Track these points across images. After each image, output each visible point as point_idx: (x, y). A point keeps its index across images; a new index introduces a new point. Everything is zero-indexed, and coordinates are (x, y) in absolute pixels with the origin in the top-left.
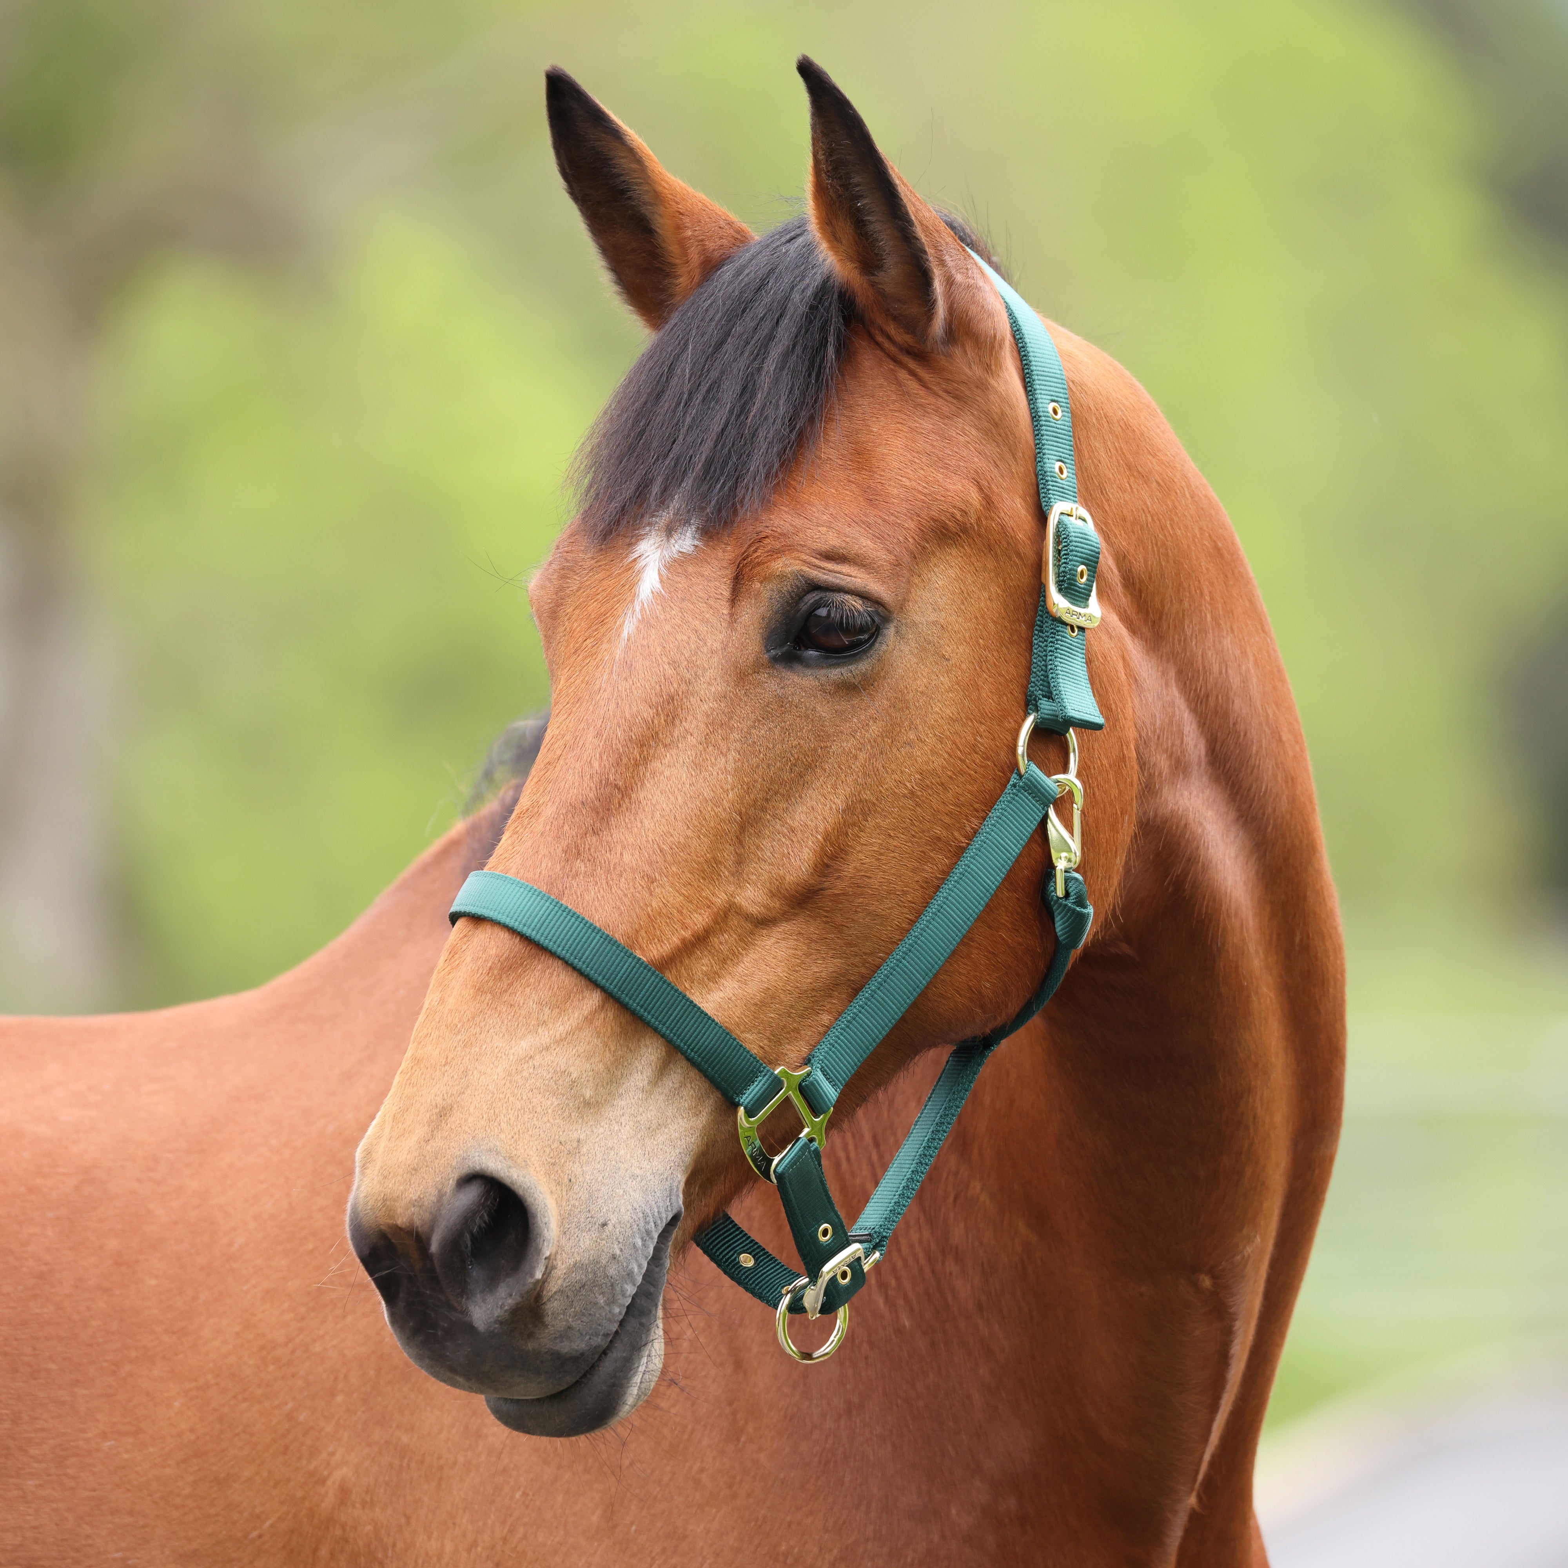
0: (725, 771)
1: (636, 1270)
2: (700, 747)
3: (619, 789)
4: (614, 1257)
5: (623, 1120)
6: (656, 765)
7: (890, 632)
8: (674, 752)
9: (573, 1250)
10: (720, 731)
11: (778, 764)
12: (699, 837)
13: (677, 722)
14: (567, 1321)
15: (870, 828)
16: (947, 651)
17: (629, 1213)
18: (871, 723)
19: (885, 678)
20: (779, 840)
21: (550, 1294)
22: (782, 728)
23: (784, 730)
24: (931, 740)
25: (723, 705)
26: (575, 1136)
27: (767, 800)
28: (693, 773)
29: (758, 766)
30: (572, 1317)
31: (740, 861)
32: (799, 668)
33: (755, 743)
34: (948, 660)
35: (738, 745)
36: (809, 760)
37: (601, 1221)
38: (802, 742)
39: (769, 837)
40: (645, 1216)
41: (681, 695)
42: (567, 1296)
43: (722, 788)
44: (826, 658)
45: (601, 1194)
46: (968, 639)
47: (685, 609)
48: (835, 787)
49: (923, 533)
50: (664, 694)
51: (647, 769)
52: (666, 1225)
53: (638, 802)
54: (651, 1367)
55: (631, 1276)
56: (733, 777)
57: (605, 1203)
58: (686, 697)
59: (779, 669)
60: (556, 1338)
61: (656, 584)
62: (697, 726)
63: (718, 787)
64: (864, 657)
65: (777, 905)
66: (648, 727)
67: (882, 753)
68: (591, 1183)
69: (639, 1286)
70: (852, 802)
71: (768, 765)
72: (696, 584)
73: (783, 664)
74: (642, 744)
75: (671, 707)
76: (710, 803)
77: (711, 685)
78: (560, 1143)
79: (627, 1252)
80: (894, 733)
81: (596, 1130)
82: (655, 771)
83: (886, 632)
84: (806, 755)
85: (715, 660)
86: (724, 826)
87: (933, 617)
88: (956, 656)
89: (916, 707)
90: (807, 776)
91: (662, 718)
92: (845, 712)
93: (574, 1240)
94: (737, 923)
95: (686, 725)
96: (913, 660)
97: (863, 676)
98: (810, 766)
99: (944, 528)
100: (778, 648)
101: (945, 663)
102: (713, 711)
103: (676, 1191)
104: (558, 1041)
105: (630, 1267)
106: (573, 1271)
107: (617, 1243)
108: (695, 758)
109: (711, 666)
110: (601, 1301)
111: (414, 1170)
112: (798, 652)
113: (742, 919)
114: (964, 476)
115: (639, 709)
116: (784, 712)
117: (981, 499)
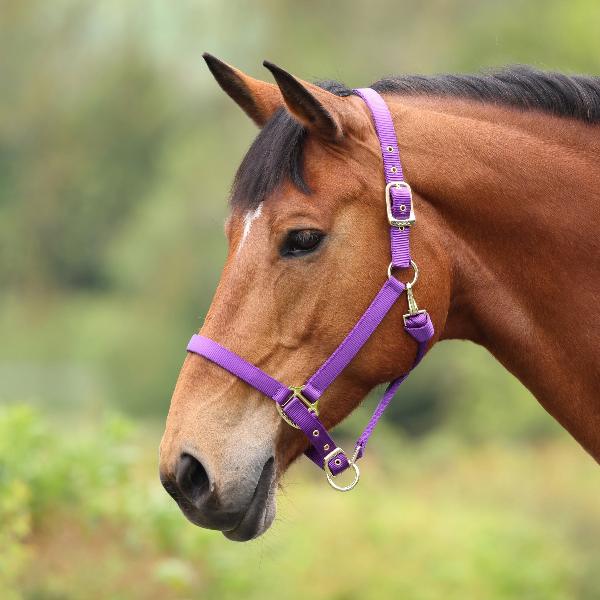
0: (270, 296)
2: (262, 288)
3: (236, 307)
4: (244, 478)
6: (248, 296)
7: (326, 239)
8: (254, 291)
9: (226, 479)
10: (268, 282)
11: (289, 292)
12: (264, 321)
13: (254, 280)
14: (229, 502)
15: (327, 310)
16: (352, 242)
17: (248, 462)
18: (323, 274)
19: (327, 257)
20: (293, 318)
21: (220, 494)
22: (289, 279)
23: (289, 280)
24: (349, 276)
25: (268, 273)
26: (223, 437)
27: (287, 305)
28: (260, 298)
29: (281, 293)
30: (231, 500)
31: (280, 328)
32: (294, 258)
33: (279, 285)
34: (353, 246)
35: (273, 286)
36: (300, 289)
37: (236, 467)
39: (290, 317)
40: (256, 462)
41: (254, 270)
42: (228, 494)
43: (270, 302)
44: (303, 252)
45: (235, 457)
46: (362, 238)
47: (255, 239)
48: (310, 297)
49: (336, 201)
50: (249, 271)
51: (245, 298)
52: (266, 463)
53: (242, 310)
54: (269, 515)
55: (253, 483)
56: (273, 298)
57: (238, 460)
58: (256, 271)
59: (286, 259)
60: (227, 508)
61: (249, 230)
62: (260, 281)
63: (269, 302)
64: (316, 250)
65: (297, 342)
66: (244, 283)
67: (328, 283)
68: (231, 454)
69: (257, 485)
70: (318, 302)
71: (285, 292)
72: (259, 230)
73: (287, 257)
74: (243, 289)
75: (251, 274)
76: (267, 308)
77: (264, 265)
78: (217, 441)
79: (250, 475)
80: (333, 276)
81: (232, 434)
82: (248, 299)
83: (324, 240)
84: (298, 287)
85: (264, 257)
86: (272, 315)
87: (345, 232)
88: (357, 245)
89: (341, 265)
90: (300, 295)
91: (249, 279)
92: (312, 273)
93: (226, 474)
94: (282, 350)
95: (257, 281)
96: (338, 248)
97: (317, 258)
98: (301, 291)
99: (344, 199)
100: (284, 252)
101: (352, 248)
102: (265, 275)
103: (270, 450)
104: (215, 403)
105: (251, 480)
106: (228, 485)
107: (244, 473)
108: (260, 292)
109: (263, 259)
110: (242, 493)
111: (169, 454)
112: (292, 252)
113: (284, 348)
114: (353, 179)
115: (241, 276)
116: (289, 274)
117: (361, 187)
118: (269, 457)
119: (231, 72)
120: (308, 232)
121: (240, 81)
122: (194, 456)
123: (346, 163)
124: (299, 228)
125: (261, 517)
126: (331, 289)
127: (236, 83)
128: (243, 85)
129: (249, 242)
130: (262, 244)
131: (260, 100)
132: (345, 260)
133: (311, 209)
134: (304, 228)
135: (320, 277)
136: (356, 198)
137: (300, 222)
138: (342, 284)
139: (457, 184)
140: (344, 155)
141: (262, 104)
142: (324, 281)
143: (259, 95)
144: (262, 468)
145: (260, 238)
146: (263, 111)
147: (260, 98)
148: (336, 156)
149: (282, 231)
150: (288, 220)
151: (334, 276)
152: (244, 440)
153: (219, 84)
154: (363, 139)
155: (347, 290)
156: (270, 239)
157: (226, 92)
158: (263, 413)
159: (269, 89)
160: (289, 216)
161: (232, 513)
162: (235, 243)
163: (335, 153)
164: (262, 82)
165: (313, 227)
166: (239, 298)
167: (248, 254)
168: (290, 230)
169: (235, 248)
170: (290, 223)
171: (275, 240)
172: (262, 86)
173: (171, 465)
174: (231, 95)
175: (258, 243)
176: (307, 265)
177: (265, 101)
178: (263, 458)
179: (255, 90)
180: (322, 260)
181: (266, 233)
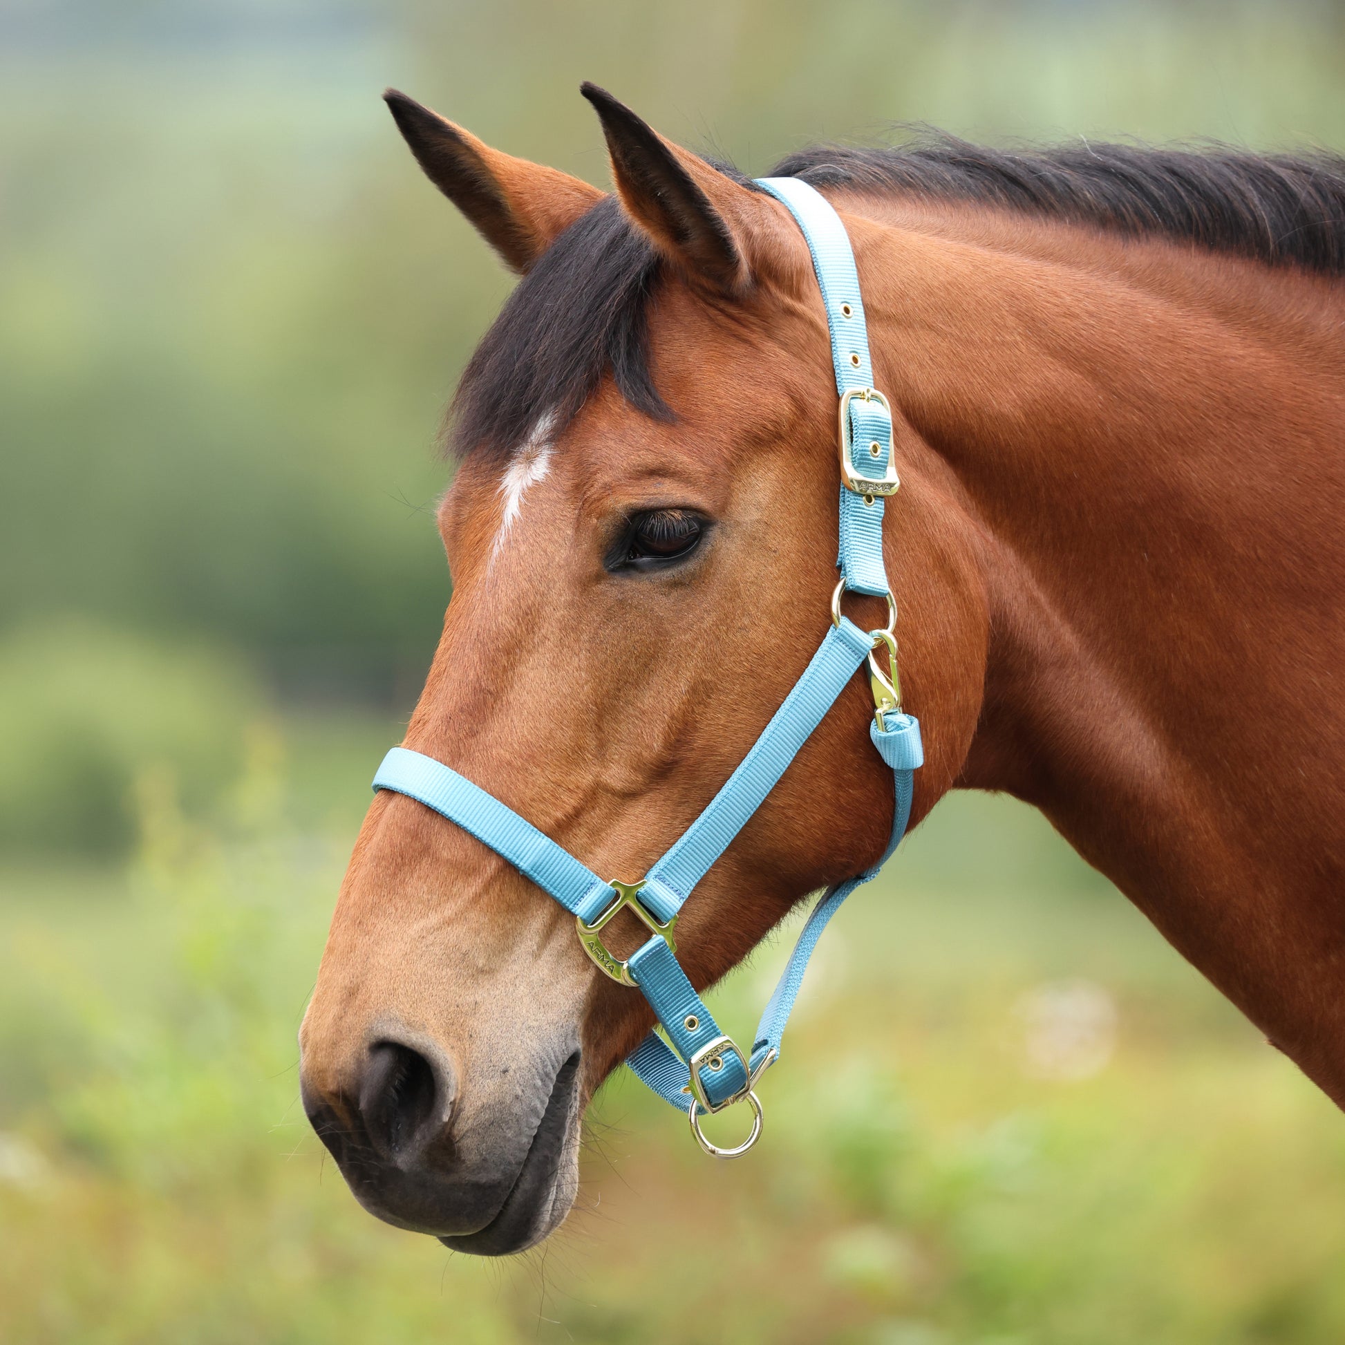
0: (579, 669)
1: (539, 1106)
2: (557, 650)
3: (491, 693)
4: (517, 1097)
5: (517, 982)
6: (521, 669)
7: (714, 533)
8: (536, 655)
9: (479, 1095)
10: (572, 634)
11: (624, 658)
12: (562, 729)
13: (536, 629)
14: (481, 1155)
15: (713, 705)
16: (773, 544)
17: (527, 1060)
18: (706, 615)
19: (714, 574)
20: (633, 722)
21: (462, 1133)
22: (625, 627)
23: (626, 629)
24: (765, 622)
25: (572, 612)
26: (470, 999)
27: (619, 690)
28: (553, 673)
29: (606, 661)
30: (486, 1151)
31: (602, 745)
32: (633, 573)
33: (602, 641)
34: (775, 552)
35: (587, 645)
36: (651, 652)
37: (503, 1068)
38: (643, 637)
39: (624, 721)
40: (543, 1061)
41: (537, 606)
42: (479, 1134)
43: (578, 683)
44: (658, 562)
45: (500, 1047)
46: (794, 532)
47: (538, 531)
48: (676, 672)
49: (737, 443)
50: (524, 607)
51: (514, 673)
52: (563, 1066)
53: (509, 703)
54: (561, 1196)
55: (535, 1111)
56: (586, 673)
57: (505, 1053)
58: (542, 607)
59: (618, 579)
60: (474, 1170)
61: (516, 510)
62: (552, 632)
63: (574, 683)
64: (691, 558)
65: (640, 779)
66: (513, 637)
67: (719, 639)
68: (490, 1038)
69: (543, 1118)
70: (695, 683)
71: (615, 659)
72: (546, 509)
73: (621, 573)
74: (508, 652)
75: (530, 617)
76: (569, 698)
77: (560, 595)
78: (458, 1006)
79: (529, 1092)
80: (729, 621)
81: (492, 993)
82: (521, 675)
83: (710, 534)
84: (648, 648)
85: (563, 574)
86: (583, 716)
87: (756, 516)
88: (783, 547)
89: (747, 595)
90: (652, 665)
91: (524, 628)
92: (680, 611)
93: (480, 1086)
94: (604, 800)
95: (543, 631)
96: (741, 555)
97: (693, 575)
98: (653, 657)
99: (756, 437)
100: (615, 563)
101: (772, 554)
102: (564, 617)
103: (572, 1036)
104: (449, 922)
105: (532, 1104)
106: (481, 1112)
107: (518, 1085)
108: (553, 660)
109: (559, 579)
110: (509, 1134)
111: (334, 1044)
112: (633, 561)
113: (609, 795)
114: (776, 391)
115: (504, 622)
116: (625, 613)
117: (794, 409)
118: (571, 1053)
119: (452, 136)
120: (677, 515)
121: (473, 160)
122: (408, 1044)
123: (759, 350)
124: (655, 505)
125: (545, 1202)
126: (724, 654)
127: (462, 165)
128: (481, 169)
129: (520, 539)
130: (557, 541)
131: (520, 205)
132: (756, 584)
133: (682, 458)
134: (665, 504)
135: (699, 624)
136: (781, 437)
137: (655, 491)
138: (749, 641)
139: (1007, 408)
140: (754, 332)
141: (526, 216)
142: (708, 635)
143: (519, 193)
144: (555, 1078)
145: (551, 528)
146: (529, 232)
147: (521, 200)
148: (736, 333)
149: (611, 512)
150: (626, 486)
151: (732, 621)
152: (518, 1009)
153: (421, 164)
154: (799, 296)
155: (761, 657)
156: (577, 529)
157: (438, 185)
158: (559, 948)
159: (543, 179)
160: (627, 475)
161: (484, 1183)
162: (478, 542)
163: (733, 326)
164: (525, 162)
165: (688, 502)
166: (500, 674)
167: (519, 568)
168: (632, 509)
169: (481, 555)
170: (632, 492)
171: (593, 533)
172: (526, 172)
173: (340, 1072)
174: (450, 192)
175: (544, 539)
176: (667, 593)
177: (533, 209)
178: (558, 1054)
179: (509, 181)
180: (703, 582)
181: (565, 516)
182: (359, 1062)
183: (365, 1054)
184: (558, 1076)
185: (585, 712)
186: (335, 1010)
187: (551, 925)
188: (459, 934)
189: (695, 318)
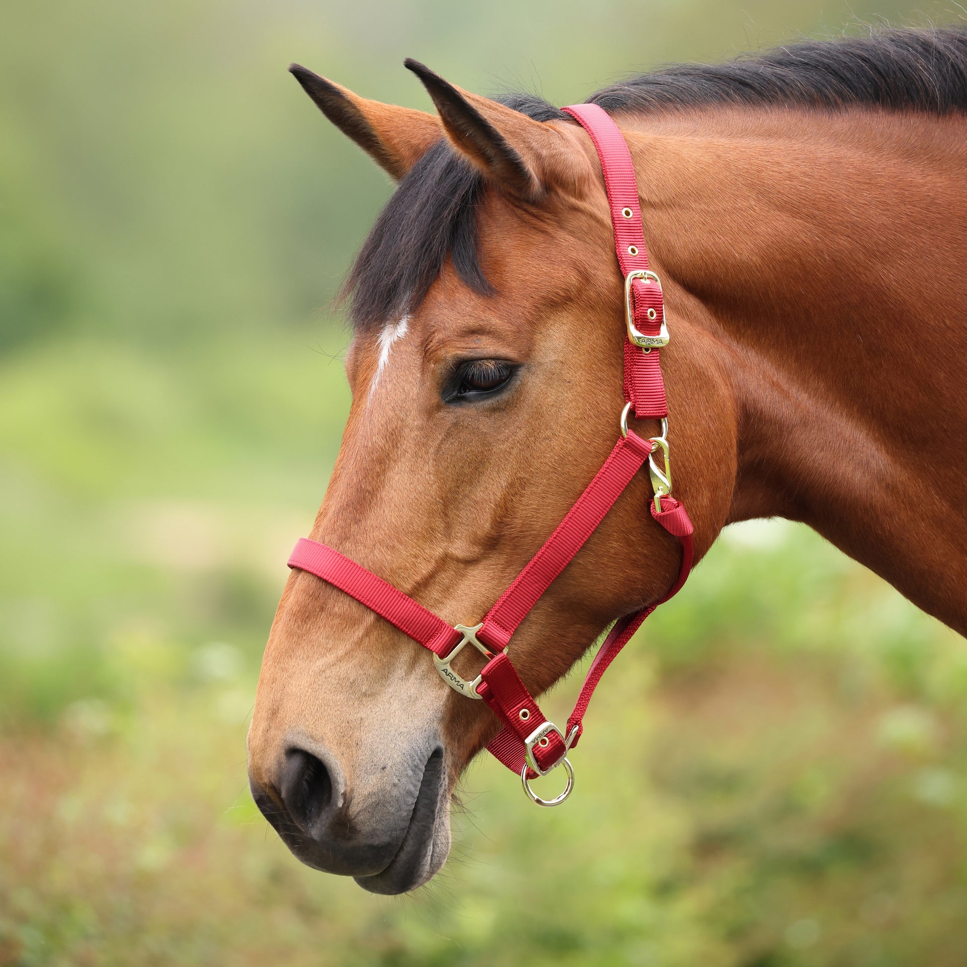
0: (429, 473)
1: (413, 789)
2: (413, 460)
3: (369, 492)
4: (395, 785)
5: (392, 701)
6: (390, 474)
7: (522, 372)
8: (400, 464)
9: (365, 787)
10: (423, 448)
11: (460, 464)
12: (419, 516)
13: (399, 445)
14: (372, 826)
15: (527, 494)
16: (567, 377)
17: (400, 757)
18: (518, 431)
19: (524, 401)
20: (470, 510)
22: (459, 442)
24: (564, 433)
25: (422, 433)
26: (357, 716)
27: (458, 487)
28: (411, 477)
29: (448, 467)
30: (375, 823)
31: (448, 526)
32: (466, 404)
33: (444, 453)
34: (569, 382)
35: (434, 456)
36: (480, 459)
37: (382, 766)
38: (473, 449)
39: (463, 509)
40: (412, 757)
41: (399, 428)
42: (369, 812)
43: (429, 483)
44: (481, 394)
45: (379, 750)
46: (584, 367)
47: (399, 374)
48: (498, 472)
49: (537, 307)
50: (390, 430)
51: (385, 477)
52: (429, 760)
53: (381, 498)
54: (438, 850)
55: (410, 793)
56: (434, 475)
57: (383, 755)
58: (402, 430)
59: (452, 407)
60: (368, 837)
61: (386, 358)
62: (410, 447)
63: (426, 483)
64: (505, 390)
65: (477, 550)
66: (383, 451)
67: (528, 447)
68: (372, 744)
69: (417, 797)
70: (512, 480)
71: (454, 465)
72: (404, 358)
73: (455, 404)
74: (381, 461)
75: (394, 436)
76: (423, 494)
77: (415, 420)
78: (348, 723)
79: (404, 780)
80: (536, 434)
81: (373, 710)
82: (390, 479)
83: (520, 373)
84: (477, 456)
85: (415, 405)
86: (433, 507)
87: (554, 358)
88: (575, 379)
89: (549, 415)
90: (480, 470)
91: (390, 445)
92: (499, 428)
93: (365, 780)
94: (452, 565)
95: (404, 447)
96: (543, 387)
97: (507, 403)
98: (481, 462)
99: (551, 302)
100: (450, 396)
101: (567, 384)
102: (418, 436)
103: (434, 737)
104: (340, 660)
105: (407, 788)
106: (369, 798)
107: (395, 776)
108: (411, 467)
109: (413, 409)
110: (392, 810)
111: (263, 750)
112: (462, 395)
113: (455, 562)
114: (565, 267)
115: (376, 440)
116: (459, 432)
117: (580, 279)
118: (433, 748)
119: (337, 94)
120: (491, 365)
121: (353, 110)
122: (310, 751)
123: (553, 237)
124: (474, 356)
125: (425, 855)
126: (534, 458)
127: (347, 114)
128: (360, 116)
129: (388, 380)
130: (411, 382)
131: (388, 140)
132: (556, 406)
133: (494, 320)
134: (482, 356)
135: (513, 437)
136: (571, 300)
137: (475, 345)
138: (552, 447)
140: (549, 224)
141: (394, 147)
142: (520, 444)
143: (387, 131)
144: (424, 769)
145: (407, 372)
146: (397, 158)
147: (388, 137)
148: (536, 226)
149: (443, 360)
150: (455, 341)
151: (538, 434)
152: (392, 720)
154: (581, 196)
155: (562, 458)
156: (423, 372)
158: (421, 673)
160: (456, 334)
161: (378, 844)
162: (364, 381)
163: (534, 221)
165: (498, 353)
166: (375, 478)
167: (387, 401)
168: (458, 358)
169: (365, 391)
170: (459, 346)
171: (432, 374)
173: (269, 770)
175: (403, 381)
176: (488, 416)
177: (398, 142)
178: (423, 751)
179: (378, 124)
180: (516, 407)
181: (416, 364)
182: (279, 763)
183: (283, 757)
184: (425, 767)
185: (435, 504)
186: (263, 725)
187: (414, 658)
188: (348, 669)
189: (508, 217)
